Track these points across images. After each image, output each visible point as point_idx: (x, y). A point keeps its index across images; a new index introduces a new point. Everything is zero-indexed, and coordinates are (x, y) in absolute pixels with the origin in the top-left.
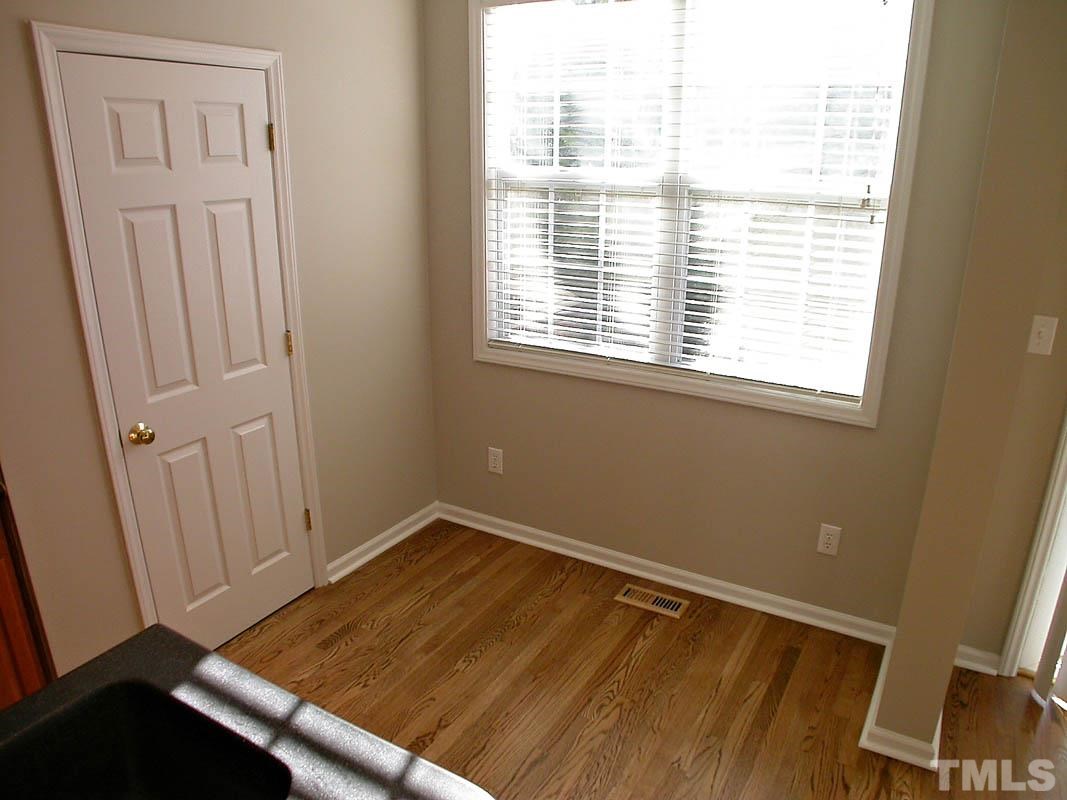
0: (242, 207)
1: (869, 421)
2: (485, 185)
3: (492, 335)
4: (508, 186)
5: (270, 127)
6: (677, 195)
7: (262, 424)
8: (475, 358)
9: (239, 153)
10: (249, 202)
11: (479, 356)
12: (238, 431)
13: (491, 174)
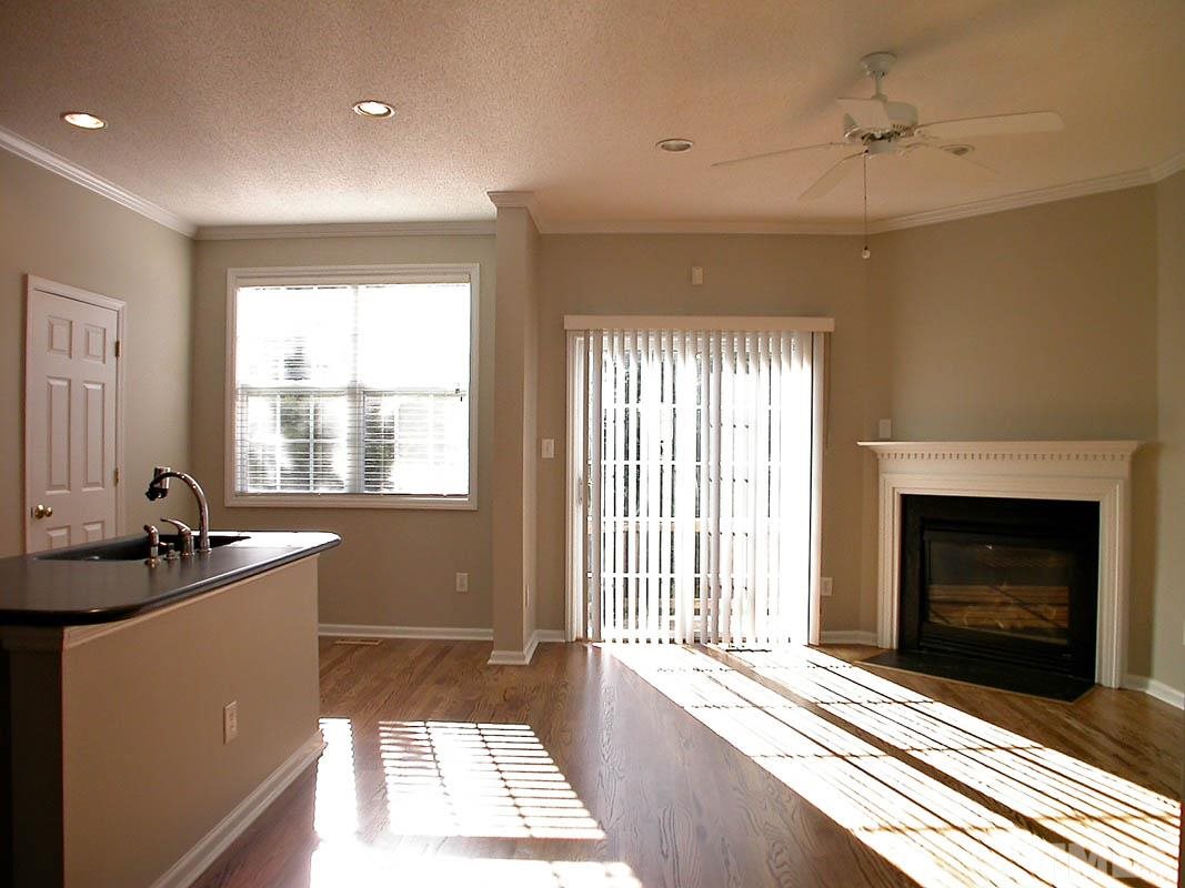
0: (100, 387)
1: (473, 507)
2: (234, 392)
3: (238, 489)
4: (249, 392)
5: (118, 343)
6: (356, 393)
7: (98, 527)
8: (227, 505)
9: (101, 354)
10: (103, 385)
11: (229, 503)
12: (86, 527)
13: (238, 385)
